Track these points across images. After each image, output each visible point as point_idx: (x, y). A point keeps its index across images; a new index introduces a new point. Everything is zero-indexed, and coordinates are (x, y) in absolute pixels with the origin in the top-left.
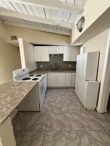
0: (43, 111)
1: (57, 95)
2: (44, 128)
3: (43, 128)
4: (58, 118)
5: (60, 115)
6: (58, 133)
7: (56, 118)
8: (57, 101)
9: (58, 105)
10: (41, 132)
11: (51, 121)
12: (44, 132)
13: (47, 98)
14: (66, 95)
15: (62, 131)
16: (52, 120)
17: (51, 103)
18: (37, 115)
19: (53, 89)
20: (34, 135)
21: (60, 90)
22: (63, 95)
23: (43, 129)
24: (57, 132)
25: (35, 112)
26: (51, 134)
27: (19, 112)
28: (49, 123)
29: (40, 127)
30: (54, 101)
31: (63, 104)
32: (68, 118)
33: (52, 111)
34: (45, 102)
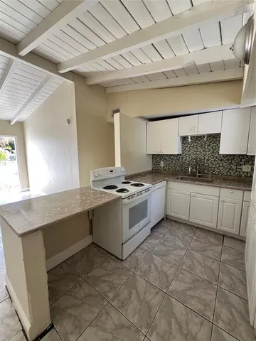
0: (128, 264)
1: (179, 243)
2: (111, 295)
3: (109, 294)
4: (149, 297)
5: (157, 293)
6: (129, 328)
7: (145, 293)
8: (171, 257)
9: (166, 269)
10: (102, 299)
11: (131, 293)
12: (105, 303)
13: (153, 240)
14: (210, 253)
15: (138, 331)
16: (134, 291)
17: (154, 254)
18: (113, 264)
19: (177, 226)
20: (90, 295)
21: (199, 233)
22: (198, 251)
23: (108, 297)
24: (127, 324)
25: (113, 257)
26: (115, 317)
27: (93, 243)
28: (124, 294)
29: (107, 289)
30: (164, 255)
31: (183, 271)
32: (172, 314)
33: (145, 274)
34: (143, 246)
